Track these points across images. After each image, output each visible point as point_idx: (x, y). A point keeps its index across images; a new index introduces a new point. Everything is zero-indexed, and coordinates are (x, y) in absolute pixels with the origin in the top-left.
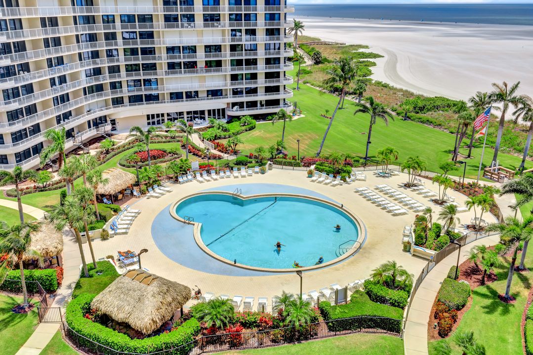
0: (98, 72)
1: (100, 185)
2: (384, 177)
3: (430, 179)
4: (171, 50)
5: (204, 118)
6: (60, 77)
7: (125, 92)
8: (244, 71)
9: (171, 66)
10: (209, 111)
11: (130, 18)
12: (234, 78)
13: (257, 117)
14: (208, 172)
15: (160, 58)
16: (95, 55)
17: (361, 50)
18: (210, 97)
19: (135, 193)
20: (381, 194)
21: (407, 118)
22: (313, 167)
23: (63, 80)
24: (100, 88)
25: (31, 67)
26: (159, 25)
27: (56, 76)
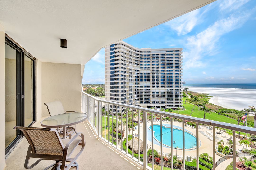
0: (138, 96)
1: (134, 118)
2: (209, 129)
3: (225, 132)
4: (153, 93)
5: (160, 108)
6: (131, 97)
7: (143, 101)
8: (170, 98)
9: (153, 96)
10: (161, 106)
11: (146, 86)
12: (167, 99)
13: (173, 109)
14: (159, 120)
15: (151, 94)
16: (138, 93)
17: (206, 95)
18: (162, 103)
19: (141, 122)
20: (208, 134)
21: (219, 114)
22: (186, 123)
23: (132, 97)
24: (138, 99)
25: (126, 94)
26: (151, 88)
27: (130, 96)
